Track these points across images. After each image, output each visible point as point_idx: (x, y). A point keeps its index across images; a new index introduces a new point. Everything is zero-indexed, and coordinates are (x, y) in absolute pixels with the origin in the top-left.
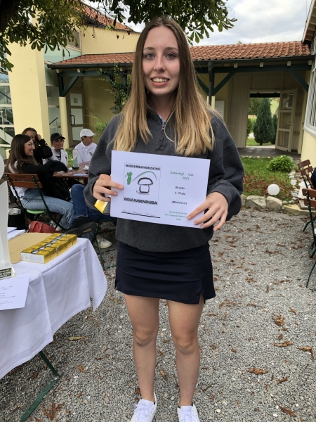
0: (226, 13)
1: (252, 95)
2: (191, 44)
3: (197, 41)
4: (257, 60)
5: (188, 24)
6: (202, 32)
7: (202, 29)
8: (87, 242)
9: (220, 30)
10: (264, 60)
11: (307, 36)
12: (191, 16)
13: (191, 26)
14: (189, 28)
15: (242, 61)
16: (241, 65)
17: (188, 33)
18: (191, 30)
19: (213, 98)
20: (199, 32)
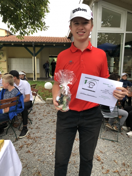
0: (45, 24)
1: (50, 57)
2: (29, 35)
3: (32, 33)
4: (52, 43)
5: (28, 26)
6: (34, 30)
7: (35, 29)
8: (10, 141)
9: (41, 30)
10: (55, 43)
11: (69, 36)
12: (29, 23)
13: (29, 27)
14: (28, 28)
15: (47, 43)
16: (46, 44)
17: (27, 30)
18: (29, 29)
19: (35, 57)
20: (33, 30)
